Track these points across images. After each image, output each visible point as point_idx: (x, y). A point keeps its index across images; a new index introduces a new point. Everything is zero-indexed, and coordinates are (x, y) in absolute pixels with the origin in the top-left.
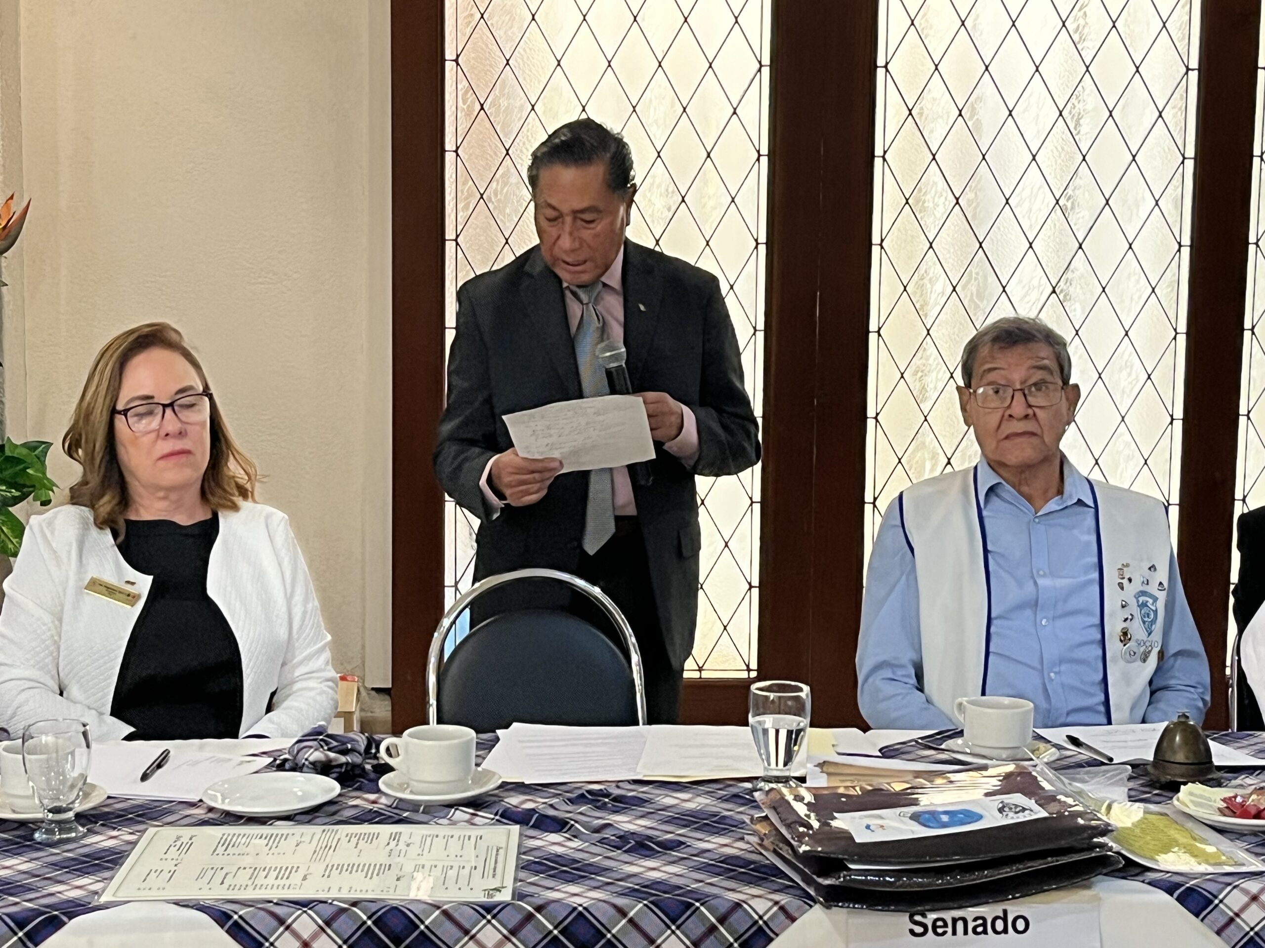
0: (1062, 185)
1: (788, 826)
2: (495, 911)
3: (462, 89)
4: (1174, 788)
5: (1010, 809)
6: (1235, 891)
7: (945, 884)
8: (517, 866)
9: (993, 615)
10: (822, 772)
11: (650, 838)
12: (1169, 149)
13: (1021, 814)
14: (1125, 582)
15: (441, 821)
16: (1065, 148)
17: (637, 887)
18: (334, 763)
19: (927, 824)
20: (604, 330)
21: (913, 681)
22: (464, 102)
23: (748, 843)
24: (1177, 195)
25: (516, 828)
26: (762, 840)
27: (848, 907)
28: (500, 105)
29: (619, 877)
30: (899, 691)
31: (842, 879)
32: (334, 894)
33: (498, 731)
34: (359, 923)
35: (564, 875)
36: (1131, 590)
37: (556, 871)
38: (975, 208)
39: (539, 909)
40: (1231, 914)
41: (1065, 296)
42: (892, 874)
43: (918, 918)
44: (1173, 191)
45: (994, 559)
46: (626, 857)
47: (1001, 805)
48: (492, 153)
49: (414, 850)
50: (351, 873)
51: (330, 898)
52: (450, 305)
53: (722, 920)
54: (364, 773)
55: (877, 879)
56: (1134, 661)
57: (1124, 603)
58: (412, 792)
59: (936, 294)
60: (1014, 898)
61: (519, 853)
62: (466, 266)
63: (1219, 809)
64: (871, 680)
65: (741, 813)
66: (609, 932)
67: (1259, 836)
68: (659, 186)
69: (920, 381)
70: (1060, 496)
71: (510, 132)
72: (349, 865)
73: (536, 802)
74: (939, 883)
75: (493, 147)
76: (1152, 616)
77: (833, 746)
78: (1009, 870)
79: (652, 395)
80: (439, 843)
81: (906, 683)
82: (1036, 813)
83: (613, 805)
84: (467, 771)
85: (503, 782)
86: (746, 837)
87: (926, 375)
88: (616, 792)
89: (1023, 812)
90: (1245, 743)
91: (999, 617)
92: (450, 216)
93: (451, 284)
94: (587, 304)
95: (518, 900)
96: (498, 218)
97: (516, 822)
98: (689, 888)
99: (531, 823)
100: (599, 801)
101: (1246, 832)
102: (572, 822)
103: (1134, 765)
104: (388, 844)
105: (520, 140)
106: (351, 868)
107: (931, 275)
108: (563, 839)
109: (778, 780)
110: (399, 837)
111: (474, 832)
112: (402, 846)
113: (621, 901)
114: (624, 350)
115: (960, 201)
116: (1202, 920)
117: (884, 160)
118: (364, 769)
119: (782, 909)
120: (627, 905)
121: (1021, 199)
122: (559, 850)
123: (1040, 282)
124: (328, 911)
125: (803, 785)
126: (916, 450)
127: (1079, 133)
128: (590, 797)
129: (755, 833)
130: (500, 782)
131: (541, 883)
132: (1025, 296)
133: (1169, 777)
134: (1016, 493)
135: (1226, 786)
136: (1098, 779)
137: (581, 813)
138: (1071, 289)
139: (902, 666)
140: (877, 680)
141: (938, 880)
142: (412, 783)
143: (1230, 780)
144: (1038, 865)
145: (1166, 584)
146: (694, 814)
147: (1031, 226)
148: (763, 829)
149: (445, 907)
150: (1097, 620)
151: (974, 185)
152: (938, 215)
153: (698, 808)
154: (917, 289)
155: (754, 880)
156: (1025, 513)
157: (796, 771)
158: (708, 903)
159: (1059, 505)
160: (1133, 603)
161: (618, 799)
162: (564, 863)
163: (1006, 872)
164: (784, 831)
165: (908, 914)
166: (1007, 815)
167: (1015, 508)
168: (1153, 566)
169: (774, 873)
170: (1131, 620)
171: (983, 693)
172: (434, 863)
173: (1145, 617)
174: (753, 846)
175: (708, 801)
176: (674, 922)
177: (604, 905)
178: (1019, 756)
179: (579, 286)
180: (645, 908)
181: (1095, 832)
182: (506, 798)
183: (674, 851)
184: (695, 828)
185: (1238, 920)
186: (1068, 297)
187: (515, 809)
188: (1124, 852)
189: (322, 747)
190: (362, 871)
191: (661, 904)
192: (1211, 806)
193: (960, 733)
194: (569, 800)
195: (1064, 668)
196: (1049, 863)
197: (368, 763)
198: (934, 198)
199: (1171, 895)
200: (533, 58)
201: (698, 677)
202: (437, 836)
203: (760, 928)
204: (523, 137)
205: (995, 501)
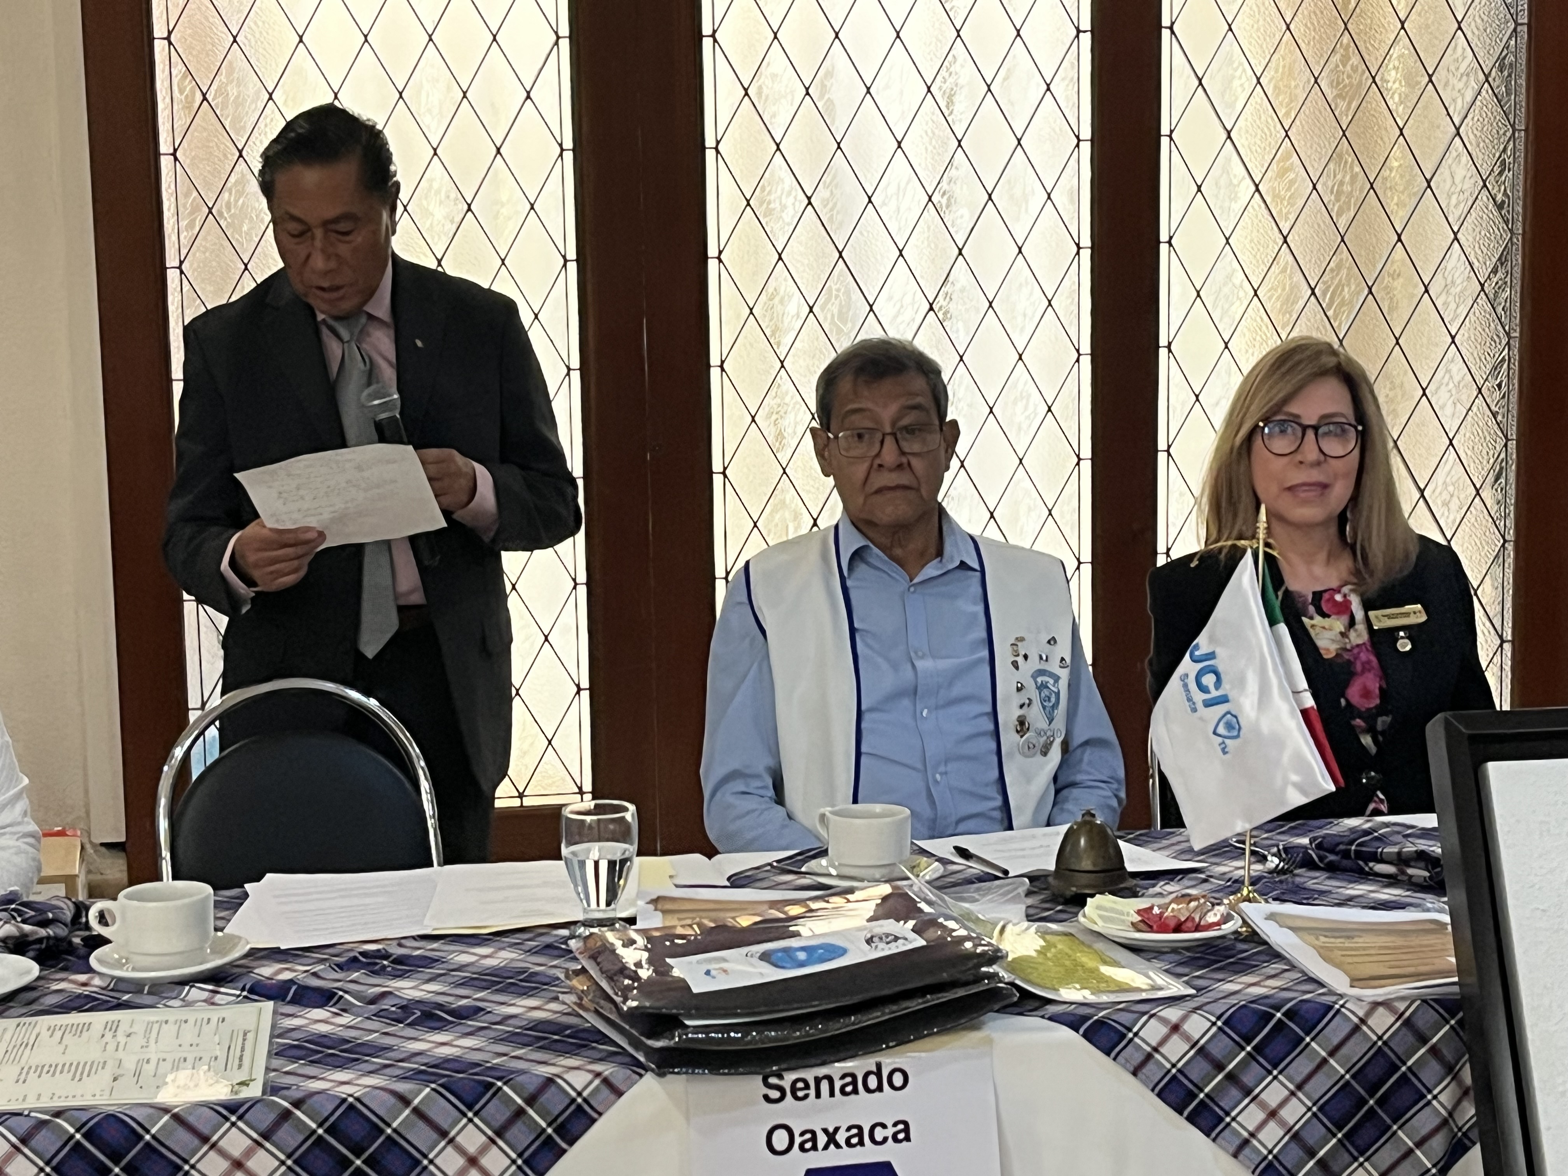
0: (934, 177)
1: (610, 979)
2: (241, 1111)
3: (176, 76)
4: (1080, 901)
5: (881, 939)
6: (1152, 1021)
7: (804, 1037)
8: (269, 1052)
9: (864, 707)
10: (656, 910)
11: (440, 1006)
12: (1061, 130)
13: (893, 944)
14: (1020, 659)
15: (170, 1003)
16: (936, 132)
17: (423, 1068)
18: (31, 939)
19: (780, 964)
20: (371, 375)
21: (771, 793)
22: (181, 92)
23: (564, 1003)
24: (1072, 187)
25: (269, 1006)
26: (581, 999)
27: (686, 1073)
28: (228, 94)
29: (402, 1056)
30: (754, 806)
31: (677, 1039)
32: (30, 1103)
33: (247, 886)
34: (65, 1138)
35: (329, 1060)
36: (1028, 668)
37: (320, 1055)
38: (832, 210)
39: (298, 1104)
40: (1149, 1049)
41: (945, 314)
42: (738, 1028)
43: (773, 1080)
44: (1068, 180)
45: (863, 640)
46: (410, 1032)
47: (869, 936)
48: (221, 156)
49: (138, 1041)
50: (53, 1075)
51: (26, 1109)
52: (176, 350)
53: (531, 1101)
54: (71, 949)
55: (720, 1036)
56: (1034, 755)
57: (1019, 685)
58: (134, 969)
59: (790, 317)
60: (888, 1047)
61: (272, 1036)
62: (194, 301)
63: (1132, 923)
64: (719, 795)
65: (554, 968)
66: (389, 1125)
67: (1180, 953)
68: (438, 192)
69: (775, 425)
70: (939, 559)
71: (244, 128)
72: (51, 1066)
73: (295, 971)
74: (797, 1035)
75: (222, 146)
76: (1053, 700)
77: (671, 877)
78: (879, 1014)
79: (433, 453)
80: (169, 1030)
81: (762, 797)
82: (911, 942)
83: (393, 968)
84: (204, 936)
85: (252, 949)
86: (561, 997)
87: (782, 417)
88: (398, 951)
89: (896, 941)
90: (1165, 842)
91: (871, 710)
92: (170, 237)
93: (177, 323)
94: (348, 342)
95: (271, 1095)
96: (233, 238)
97: (269, 998)
98: (489, 1065)
99: (289, 998)
100: (377, 964)
101: (1166, 950)
102: (341, 993)
103: (1033, 878)
104: (103, 1036)
105: (257, 138)
106: (53, 1070)
107: (782, 293)
108: (329, 1014)
109: (601, 923)
110: (118, 1026)
111: (215, 1014)
112: (121, 1038)
113: (402, 1087)
114: (396, 396)
115: (812, 200)
116: (1115, 1059)
117: (718, 152)
118: (70, 943)
119: (606, 1081)
120: (411, 1091)
121: (887, 196)
122: (323, 1028)
123: (914, 299)
124: (24, 1125)
125: (633, 927)
126: (774, 511)
127: (951, 113)
128: (364, 960)
129: (571, 990)
130: (248, 947)
131: (300, 1071)
132: (896, 317)
133: (1074, 889)
134: (886, 558)
135: (1143, 895)
136: (991, 897)
137: (352, 981)
138: (952, 306)
139: (757, 776)
140: (727, 795)
141: (795, 1032)
142: (131, 956)
143: (1147, 889)
144: (915, 1005)
145: (1068, 660)
146: (496, 972)
147: (900, 229)
148: (581, 984)
149: (176, 1110)
150: (988, 708)
151: (828, 181)
152: (787, 220)
153: (502, 965)
154: (766, 311)
155: (569, 1048)
156: (897, 580)
157: (622, 911)
158: (511, 1082)
159: (938, 569)
160: (1030, 684)
161: (399, 960)
162: (330, 1043)
163: (876, 1017)
164: (604, 984)
165: (760, 1077)
166: (876, 947)
167: (884, 575)
168: (1053, 638)
169: (597, 1038)
170: (1029, 705)
171: (855, 801)
172: (162, 1056)
173: (1045, 701)
174: (570, 1007)
175: (513, 956)
176: (470, 1107)
177: (382, 1093)
178: (896, 874)
179: (337, 318)
180: (433, 1093)
181: (981, 960)
182: (255, 968)
183: (471, 1020)
184: (496, 990)
185: (1157, 1056)
186: (949, 316)
187: (270, 982)
188: (1018, 982)
189: (14, 918)
190: (69, 1072)
191: (453, 1087)
192: (1123, 921)
193: (824, 853)
194: (337, 965)
195: (951, 767)
196: (928, 1001)
197: (78, 936)
198: (780, 198)
199: (1077, 1031)
200: (268, 33)
201: (519, 805)
202: (166, 1022)
203: (579, 1107)
204: (260, 135)
205: (861, 568)
